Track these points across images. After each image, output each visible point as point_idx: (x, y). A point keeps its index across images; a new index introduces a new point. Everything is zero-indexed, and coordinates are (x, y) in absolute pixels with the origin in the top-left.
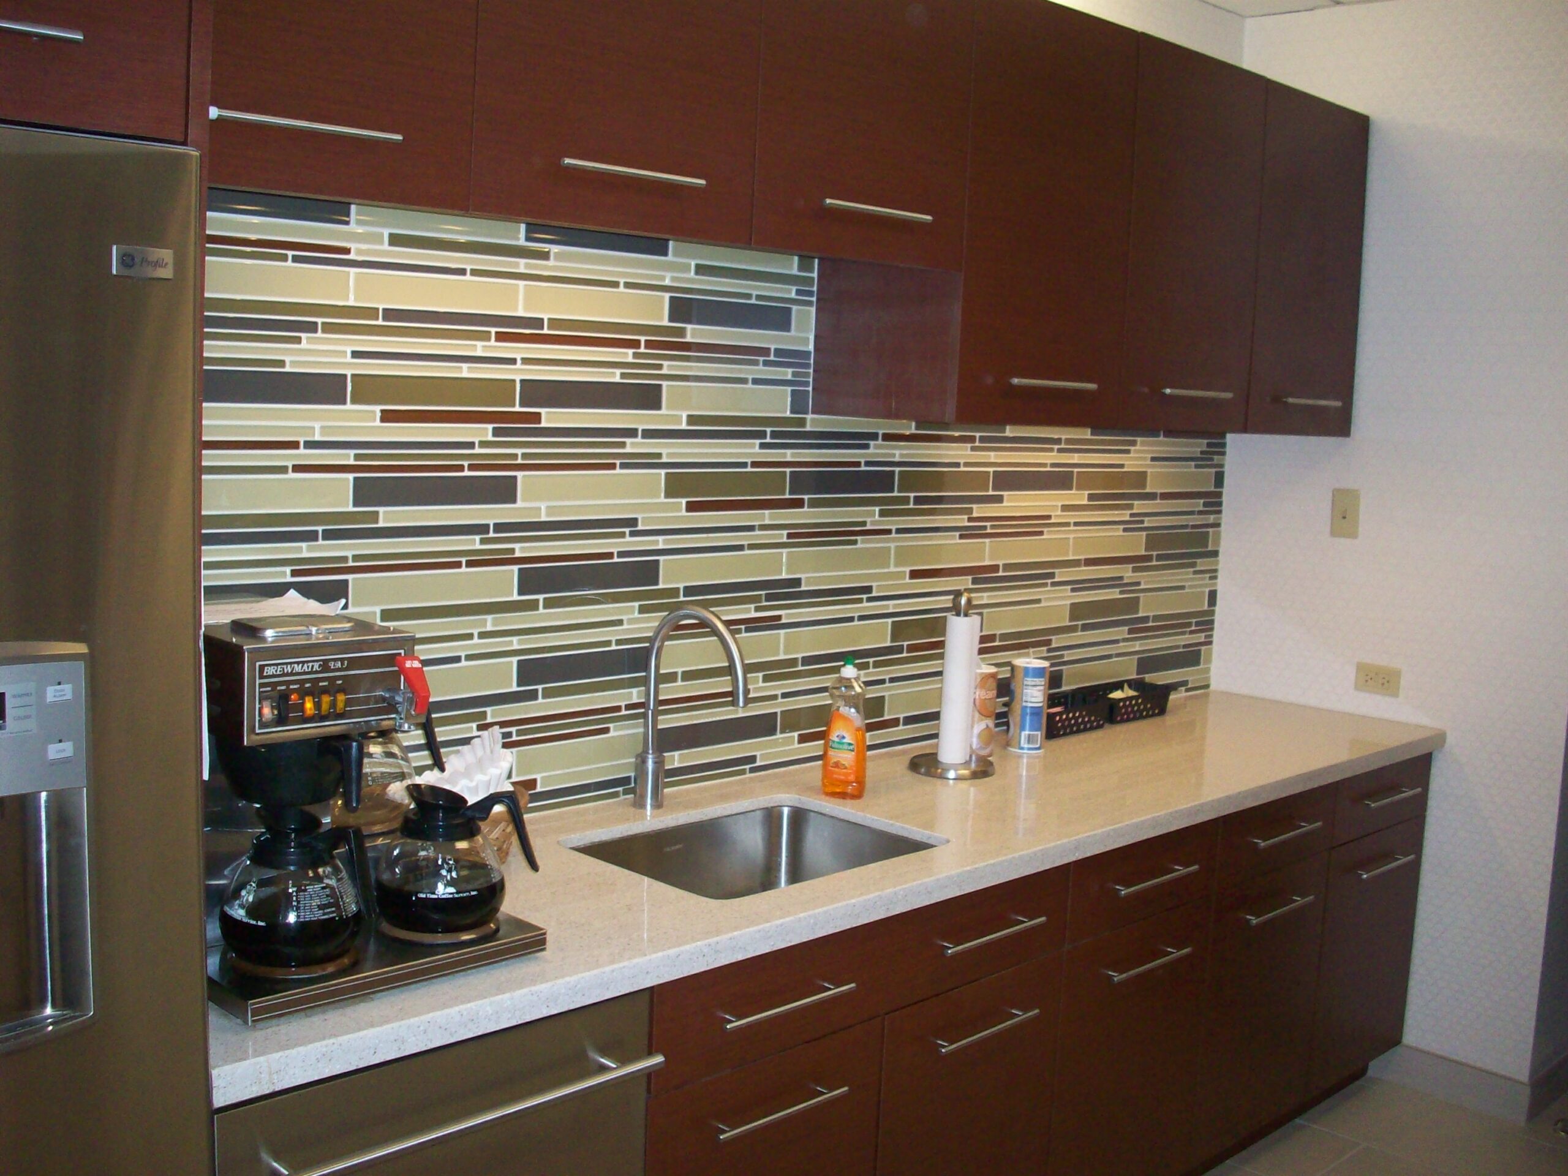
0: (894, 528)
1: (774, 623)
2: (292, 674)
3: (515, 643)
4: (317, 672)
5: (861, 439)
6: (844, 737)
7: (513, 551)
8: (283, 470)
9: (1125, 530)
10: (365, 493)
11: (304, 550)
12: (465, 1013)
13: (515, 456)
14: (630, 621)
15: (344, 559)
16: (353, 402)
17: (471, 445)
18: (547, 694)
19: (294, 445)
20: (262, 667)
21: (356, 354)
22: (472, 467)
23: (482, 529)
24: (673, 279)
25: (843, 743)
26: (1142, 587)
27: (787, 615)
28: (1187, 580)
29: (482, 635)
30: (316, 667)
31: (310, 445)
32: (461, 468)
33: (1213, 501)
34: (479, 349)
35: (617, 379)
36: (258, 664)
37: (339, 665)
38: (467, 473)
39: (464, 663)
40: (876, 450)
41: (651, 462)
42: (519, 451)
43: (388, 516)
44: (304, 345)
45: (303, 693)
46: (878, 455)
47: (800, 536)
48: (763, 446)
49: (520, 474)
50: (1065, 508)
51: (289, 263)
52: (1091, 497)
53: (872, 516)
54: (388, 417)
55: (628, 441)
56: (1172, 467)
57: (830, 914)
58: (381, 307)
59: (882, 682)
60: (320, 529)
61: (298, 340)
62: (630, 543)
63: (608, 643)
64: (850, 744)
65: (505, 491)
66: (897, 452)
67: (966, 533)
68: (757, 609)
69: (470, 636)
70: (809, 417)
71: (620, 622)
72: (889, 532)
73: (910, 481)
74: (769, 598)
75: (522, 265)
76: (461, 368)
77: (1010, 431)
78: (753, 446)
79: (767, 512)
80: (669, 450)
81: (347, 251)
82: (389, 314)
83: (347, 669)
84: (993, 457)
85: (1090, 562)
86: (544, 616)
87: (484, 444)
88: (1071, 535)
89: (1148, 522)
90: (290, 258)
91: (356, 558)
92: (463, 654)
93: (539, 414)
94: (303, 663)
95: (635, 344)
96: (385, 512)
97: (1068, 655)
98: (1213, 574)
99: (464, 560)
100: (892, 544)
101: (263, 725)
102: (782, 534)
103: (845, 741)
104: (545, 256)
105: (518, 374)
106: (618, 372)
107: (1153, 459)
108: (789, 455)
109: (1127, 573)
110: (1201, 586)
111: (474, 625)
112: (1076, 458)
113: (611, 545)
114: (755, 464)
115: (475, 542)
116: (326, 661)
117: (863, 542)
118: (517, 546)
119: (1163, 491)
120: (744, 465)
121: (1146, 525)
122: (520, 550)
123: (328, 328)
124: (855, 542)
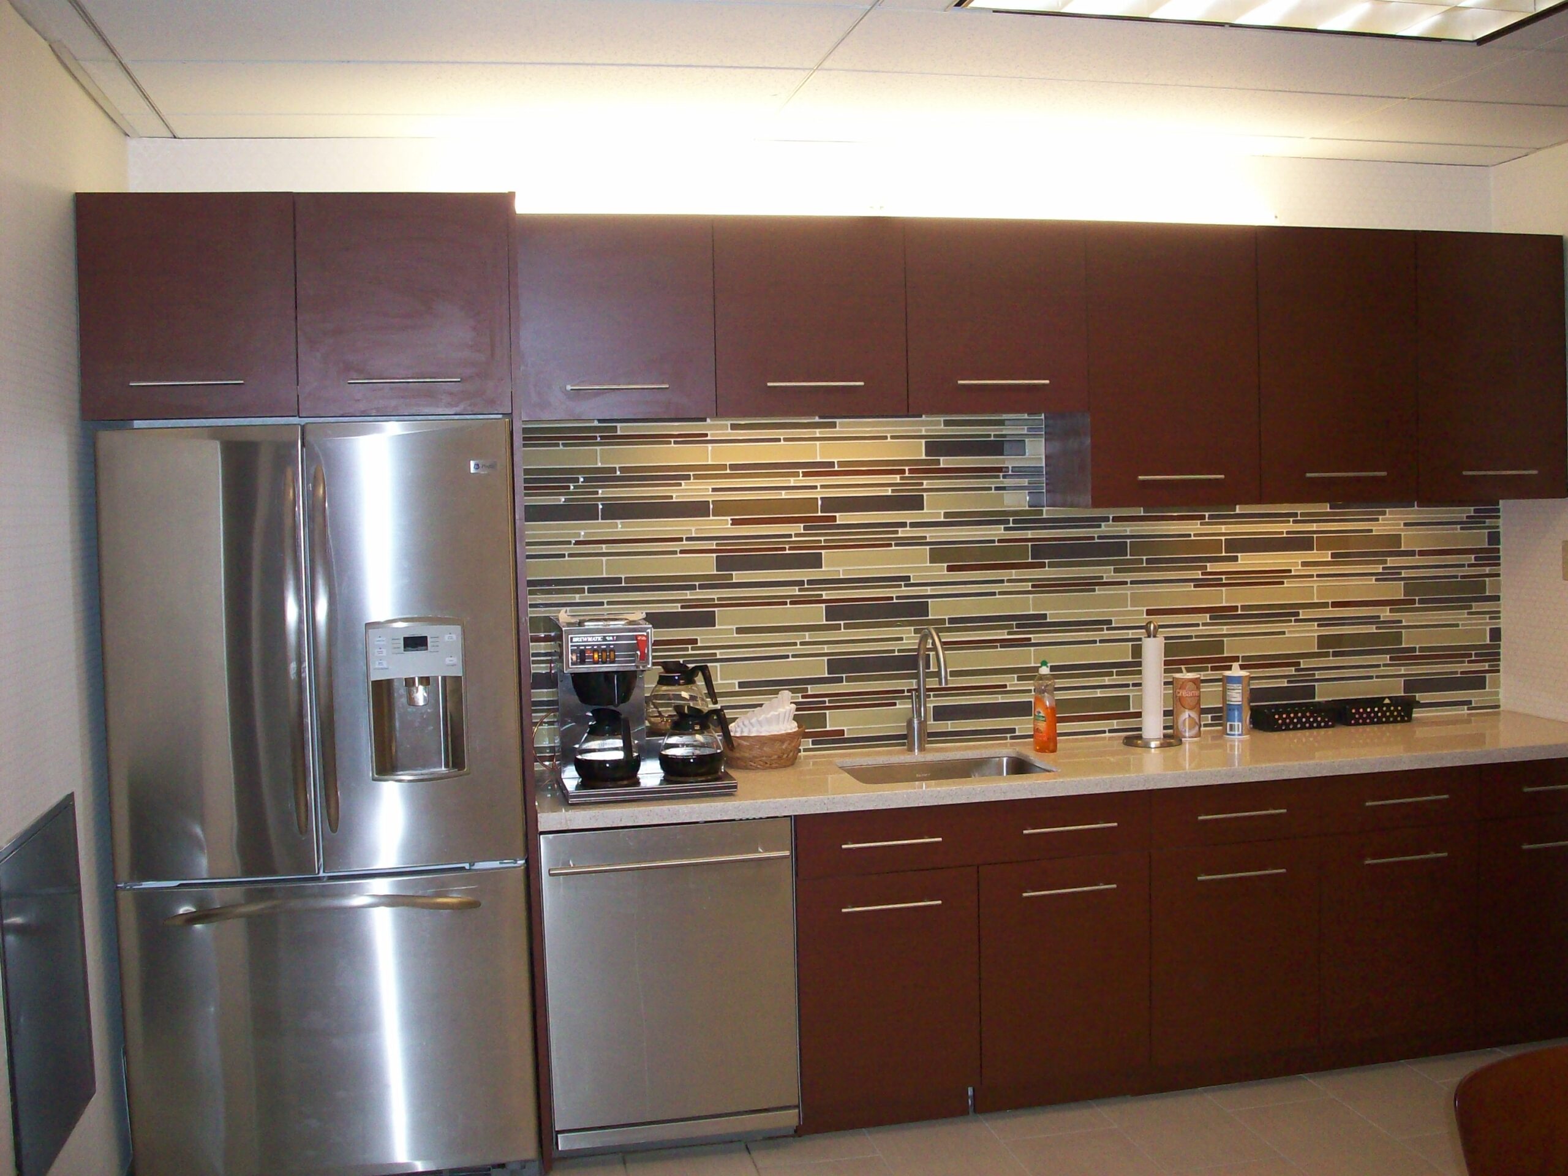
0: (1129, 580)
1: (1026, 643)
2: (587, 641)
3: (826, 649)
4: (600, 641)
5: (1095, 522)
6: (1040, 713)
7: (822, 595)
8: (675, 553)
9: (1377, 580)
10: (721, 564)
11: (688, 595)
12: (671, 810)
13: (820, 541)
14: (908, 638)
15: (713, 599)
16: (713, 516)
17: (790, 536)
18: (849, 679)
19: (681, 539)
20: (572, 638)
21: (714, 490)
22: (790, 549)
23: (800, 583)
24: (926, 431)
25: (1040, 716)
26: (1404, 624)
27: (1034, 638)
28: (1460, 619)
29: (802, 644)
30: (600, 639)
31: (688, 539)
32: (784, 549)
33: (1490, 556)
34: (792, 482)
35: (890, 493)
36: (570, 636)
37: (611, 638)
38: (787, 552)
39: (791, 659)
40: (1105, 528)
41: (920, 542)
42: (822, 539)
43: (737, 576)
44: (683, 487)
45: (594, 651)
46: (1108, 531)
47: (1040, 586)
48: (1006, 529)
49: (823, 552)
50: (1304, 564)
51: (673, 445)
52: (1333, 555)
53: (1108, 573)
54: (735, 522)
55: (900, 530)
56: (1428, 530)
57: (920, 794)
58: (728, 463)
59: (1127, 685)
60: (697, 583)
61: (680, 485)
62: (905, 591)
63: (893, 651)
64: (1043, 717)
65: (815, 561)
66: (1128, 529)
67: (1198, 583)
68: (1009, 633)
69: (795, 644)
70: (1045, 509)
71: (901, 639)
72: (1125, 583)
73: (1138, 549)
74: (1018, 626)
75: (818, 433)
76: (781, 493)
77: (1238, 510)
78: (1000, 529)
79: (1014, 571)
80: (931, 534)
81: (706, 435)
82: (733, 467)
83: (616, 641)
84: (1223, 529)
85: (1335, 604)
86: (844, 634)
87: (797, 535)
88: (1315, 584)
89: (1404, 574)
90: (672, 443)
91: (719, 599)
92: (790, 654)
93: (835, 516)
94: (593, 637)
95: (903, 472)
96: (736, 574)
97: (1318, 675)
98: (1495, 615)
99: (788, 601)
100: (1127, 591)
101: (573, 664)
102: (1029, 585)
103: (1040, 715)
104: (834, 425)
105: (818, 494)
106: (890, 489)
107: (1406, 524)
108: (1029, 534)
109: (1385, 613)
110: (1481, 624)
111: (798, 637)
112: (1314, 527)
113: (893, 593)
114: (1000, 541)
115: (795, 591)
116: (605, 637)
117: (1099, 590)
118: (823, 593)
119: (1419, 549)
120: (993, 541)
121: (1403, 576)
122: (825, 595)
123: (696, 477)
124: (1094, 590)
